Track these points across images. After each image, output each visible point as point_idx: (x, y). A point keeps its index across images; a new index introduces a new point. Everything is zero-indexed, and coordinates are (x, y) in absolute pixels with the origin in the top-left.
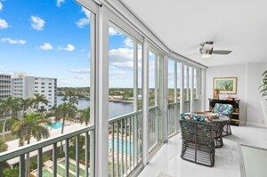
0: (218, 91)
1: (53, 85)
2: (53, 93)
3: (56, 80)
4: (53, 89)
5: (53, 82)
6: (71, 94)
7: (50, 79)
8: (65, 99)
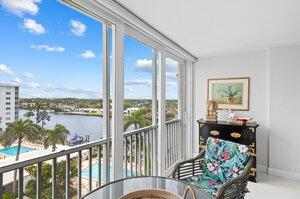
0: (214, 104)
1: (13, 95)
2: (13, 106)
3: (17, 88)
4: (13, 101)
5: (13, 91)
6: (39, 107)
7: (9, 87)
8: (30, 115)
